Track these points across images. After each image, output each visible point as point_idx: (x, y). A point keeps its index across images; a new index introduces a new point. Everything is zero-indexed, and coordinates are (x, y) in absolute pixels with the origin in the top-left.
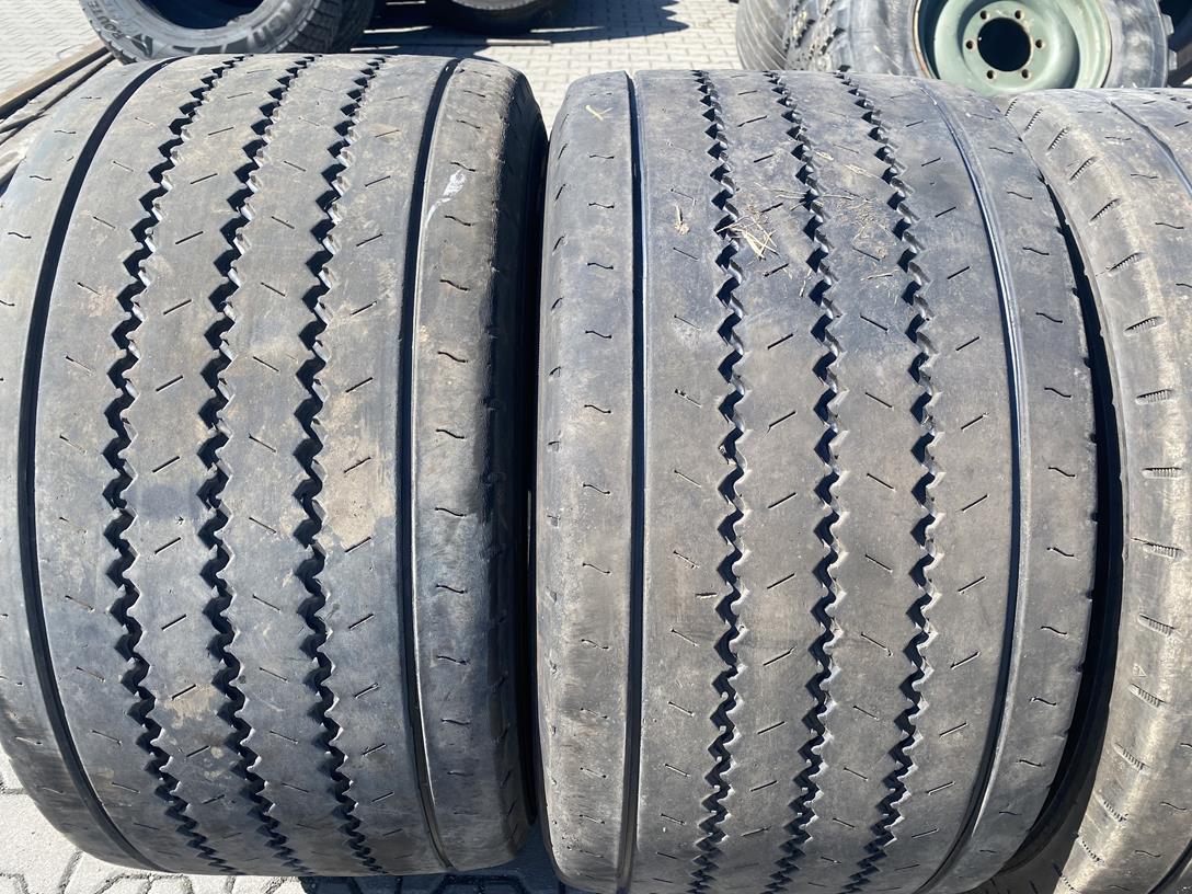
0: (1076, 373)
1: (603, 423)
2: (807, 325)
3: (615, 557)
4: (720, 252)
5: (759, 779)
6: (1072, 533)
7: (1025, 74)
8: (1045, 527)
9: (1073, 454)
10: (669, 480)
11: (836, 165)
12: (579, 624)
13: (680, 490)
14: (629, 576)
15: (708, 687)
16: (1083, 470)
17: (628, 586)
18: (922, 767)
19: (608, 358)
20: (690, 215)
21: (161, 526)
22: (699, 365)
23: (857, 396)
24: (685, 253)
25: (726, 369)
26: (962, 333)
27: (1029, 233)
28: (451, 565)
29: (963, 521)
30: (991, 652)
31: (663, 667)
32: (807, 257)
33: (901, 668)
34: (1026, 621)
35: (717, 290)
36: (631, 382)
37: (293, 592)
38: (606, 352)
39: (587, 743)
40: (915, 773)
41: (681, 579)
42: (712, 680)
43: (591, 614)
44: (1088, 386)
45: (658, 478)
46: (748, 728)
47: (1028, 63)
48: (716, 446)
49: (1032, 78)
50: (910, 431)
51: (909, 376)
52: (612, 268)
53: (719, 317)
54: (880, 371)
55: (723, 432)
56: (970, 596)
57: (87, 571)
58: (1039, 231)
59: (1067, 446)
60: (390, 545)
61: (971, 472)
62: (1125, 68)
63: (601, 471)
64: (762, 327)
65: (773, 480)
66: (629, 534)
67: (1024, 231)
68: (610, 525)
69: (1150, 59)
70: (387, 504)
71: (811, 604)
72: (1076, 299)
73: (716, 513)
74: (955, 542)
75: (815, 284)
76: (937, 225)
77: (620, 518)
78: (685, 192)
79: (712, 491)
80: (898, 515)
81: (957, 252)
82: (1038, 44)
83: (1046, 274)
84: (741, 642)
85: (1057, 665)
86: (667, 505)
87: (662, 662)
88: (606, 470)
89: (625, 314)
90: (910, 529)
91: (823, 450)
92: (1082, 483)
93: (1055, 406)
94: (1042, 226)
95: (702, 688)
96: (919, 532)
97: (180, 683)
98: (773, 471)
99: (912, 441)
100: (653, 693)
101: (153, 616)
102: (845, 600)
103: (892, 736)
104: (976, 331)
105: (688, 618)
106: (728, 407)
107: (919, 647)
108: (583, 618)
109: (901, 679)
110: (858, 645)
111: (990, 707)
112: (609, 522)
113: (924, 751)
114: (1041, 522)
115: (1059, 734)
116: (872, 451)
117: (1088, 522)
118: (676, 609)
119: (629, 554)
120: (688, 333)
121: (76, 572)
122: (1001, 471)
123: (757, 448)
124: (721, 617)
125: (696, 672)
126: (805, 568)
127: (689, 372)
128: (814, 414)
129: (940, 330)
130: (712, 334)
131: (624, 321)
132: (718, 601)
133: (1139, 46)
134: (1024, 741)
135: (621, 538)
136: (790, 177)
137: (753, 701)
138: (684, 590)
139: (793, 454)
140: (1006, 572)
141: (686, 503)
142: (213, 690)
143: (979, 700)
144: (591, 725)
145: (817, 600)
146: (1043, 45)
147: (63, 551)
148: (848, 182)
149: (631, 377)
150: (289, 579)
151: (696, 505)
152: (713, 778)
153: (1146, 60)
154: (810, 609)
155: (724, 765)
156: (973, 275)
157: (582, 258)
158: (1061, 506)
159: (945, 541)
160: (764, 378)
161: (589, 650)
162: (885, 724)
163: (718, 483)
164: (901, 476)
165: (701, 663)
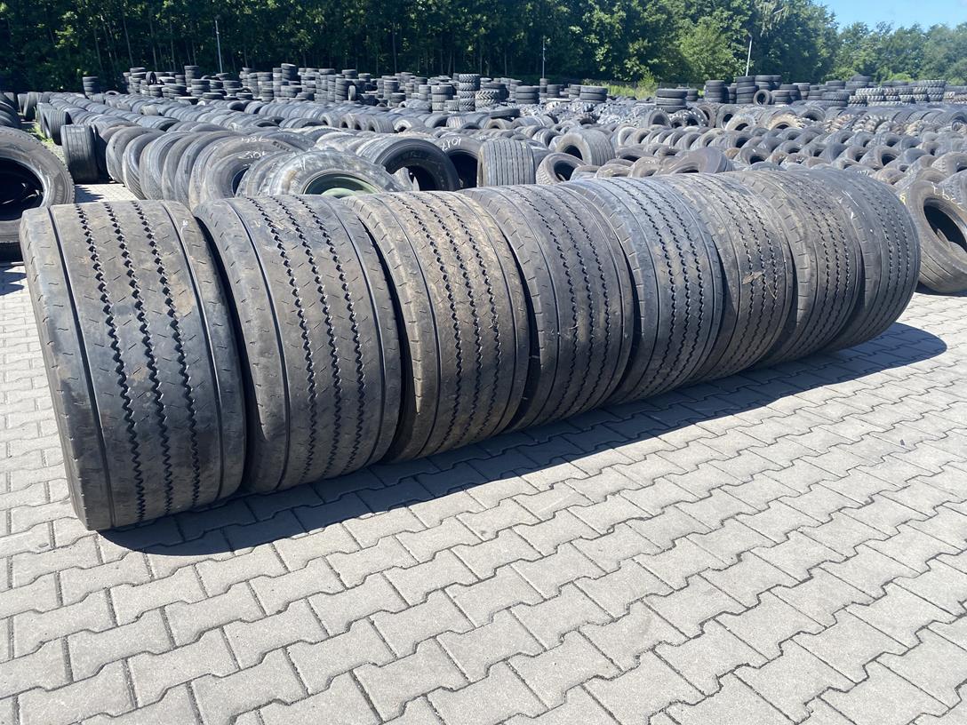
0: (371, 249)
1: (252, 272)
2: (300, 244)
3: (265, 306)
4: (271, 230)
5: (321, 368)
6: (381, 284)
8: (374, 283)
9: (376, 266)
11: (295, 210)
14: (271, 309)
15: (300, 338)
16: (379, 269)
17: (271, 313)
18: (364, 355)
20: (259, 223)
21: (125, 317)
22: (275, 255)
23: (319, 258)
24: (261, 231)
25: (282, 255)
26: (340, 242)
27: (351, 220)
28: (217, 318)
29: (354, 284)
30: (371, 316)
31: (286, 335)
32: (295, 229)
33: (350, 324)
34: (377, 307)
35: (274, 238)
37: (170, 331)
38: (248, 256)
39: (269, 364)
40: (363, 357)
41: (286, 309)
42: (301, 336)
43: (262, 322)
44: (375, 251)
46: (314, 350)
48: (286, 273)
50: (334, 264)
51: (330, 252)
52: (242, 236)
53: (276, 244)
54: (322, 251)
55: (286, 270)
56: (361, 303)
57: (101, 335)
58: (353, 220)
59: (374, 264)
60: (198, 314)
61: (352, 272)
63: (255, 284)
64: (289, 245)
65: (303, 280)
66: (268, 299)
67: (349, 220)
68: (261, 298)
70: (194, 302)
71: (322, 310)
72: (367, 233)
73: (290, 290)
74: (354, 289)
75: (299, 235)
76: (327, 220)
77: (264, 295)
78: (255, 219)
79: (288, 284)
80: (337, 284)
81: (334, 226)
83: (358, 229)
84: (306, 323)
85: (388, 318)
86: (276, 289)
87: (285, 333)
88: (257, 283)
89: (249, 246)
90: (342, 288)
91: (314, 271)
92: (380, 272)
93: (368, 256)
96: (344, 288)
97: (136, 368)
98: (302, 278)
99: (336, 267)
100: (285, 343)
101: (125, 345)
102: (330, 308)
103: (354, 345)
104: (344, 242)
105: (290, 319)
106: (286, 264)
107: (353, 318)
108: (260, 324)
109: (351, 327)
110: (337, 319)
111: (376, 333)
113: (363, 349)
116: (326, 270)
117: (384, 281)
118: (286, 317)
119: (269, 304)
120: (269, 248)
121: (98, 336)
122: (359, 271)
123: (296, 273)
124: (299, 317)
125: (296, 334)
126: (318, 301)
127: (272, 257)
128: (309, 263)
129: (335, 242)
130: (276, 248)
131: (250, 248)
132: (297, 313)
134: (387, 342)
135: (266, 301)
136: (284, 213)
137: (314, 341)
138: (287, 311)
139: (306, 273)
140: (368, 295)
141: (281, 288)
142: (147, 369)
143: (372, 331)
144: (270, 358)
145: (323, 308)
147: (93, 330)
148: (300, 213)
149: (256, 260)
150: (168, 327)
151: (284, 289)
152: (308, 369)
155: (310, 364)
156: (340, 230)
158: (376, 278)
159: (351, 289)
160: (293, 256)
161: (264, 334)
162: (351, 342)
164: (335, 275)
165: (297, 331)
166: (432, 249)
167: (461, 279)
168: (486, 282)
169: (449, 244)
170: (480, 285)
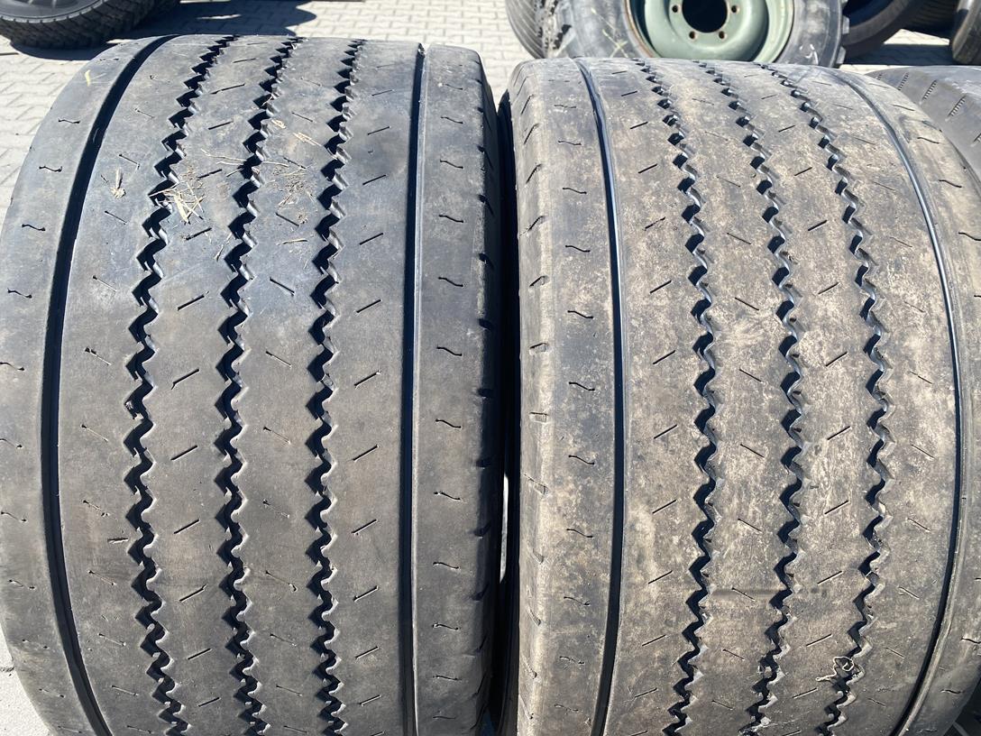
0: (469, 334)
1: (16, 380)
2: (219, 287)
3: (29, 506)
4: (149, 216)
5: (202, 696)
6: (457, 478)
7: (722, 35)
8: (432, 474)
9: (460, 408)
10: (77, 434)
11: (286, 133)
12: (5, 567)
13: (87, 444)
14: (42, 524)
15: (133, 621)
16: (469, 421)
17: (43, 532)
18: (347, 683)
19: (24, 317)
20: (128, 180)
22: (110, 324)
23: (258, 355)
24: (117, 217)
25: (138, 329)
26: (364, 297)
27: (449, 200)
29: (354, 469)
30: (389, 585)
31: (86, 604)
32: (229, 221)
33: (307, 601)
34: (418, 558)
35: (138, 253)
36: (44, 341)
38: (24, 312)
39: (37, 668)
40: (342, 689)
41: (93, 526)
42: (134, 615)
43: (14, 558)
44: (480, 345)
45: (68, 432)
46: (178, 654)
47: (725, 25)
48: (123, 401)
49: (728, 39)
50: (308, 387)
51: (309, 337)
52: (43, 230)
53: (136, 279)
54: (281, 332)
55: (130, 389)
56: (364, 537)
58: (460, 199)
59: (454, 401)
61: (362, 425)
62: (804, 32)
63: (14, 426)
64: (176, 288)
65: (176, 435)
66: (40, 485)
67: (445, 199)
68: (23, 476)
69: (826, 24)
71: (216, 547)
72: (480, 264)
73: (122, 465)
74: (347, 488)
75: (233, 248)
76: (362, 192)
77: (31, 470)
78: (131, 158)
79: (119, 444)
80: (292, 465)
81: (375, 218)
82: (734, 9)
83: (455, 240)
84: (156, 581)
85: (453, 596)
86: (76, 458)
87: (84, 599)
88: (17, 425)
89: (46, 275)
90: (304, 478)
91: (224, 405)
92: (467, 433)
93: (446, 363)
94: (464, 195)
95: (127, 621)
96: (314, 481)
98: (175, 425)
99: (307, 396)
100: (83, 627)
102: (249, 541)
103: (312, 659)
104: (379, 293)
105: (104, 561)
106: (135, 366)
107: (322, 582)
108: (7, 560)
109: (309, 611)
110: (264, 582)
111: (395, 633)
112: (21, 474)
113: (345, 670)
114: (428, 468)
115: (467, 653)
116: (269, 406)
117: (473, 469)
118: (91, 553)
119: (41, 504)
120: (104, 293)
122: (391, 424)
123: (160, 404)
124: (135, 558)
125: (118, 608)
126: (208, 514)
127: (101, 332)
128: (216, 372)
129: (344, 293)
130: (126, 295)
131: (45, 281)
132: (130, 546)
133: (816, 13)
134: (436, 660)
135: (33, 489)
136: (238, 143)
137: (177, 632)
138: (96, 537)
139: (194, 410)
140: (396, 516)
141: (95, 455)
143: (384, 627)
144: (35, 654)
145: (221, 543)
146: (738, 10)
148: (290, 151)
149: (44, 336)
151: (103, 457)
152: (161, 696)
153: (822, 24)
154: (216, 551)
155: (167, 685)
156: (385, 241)
157: (19, 219)
158: (447, 455)
159: (337, 488)
160: (172, 338)
161: (17, 590)
162: (303, 649)
163: (123, 437)
164: (295, 429)
165: (121, 600)
166: (694, 367)
167: (766, 508)
168: (868, 532)
169: (771, 354)
170: (839, 540)
